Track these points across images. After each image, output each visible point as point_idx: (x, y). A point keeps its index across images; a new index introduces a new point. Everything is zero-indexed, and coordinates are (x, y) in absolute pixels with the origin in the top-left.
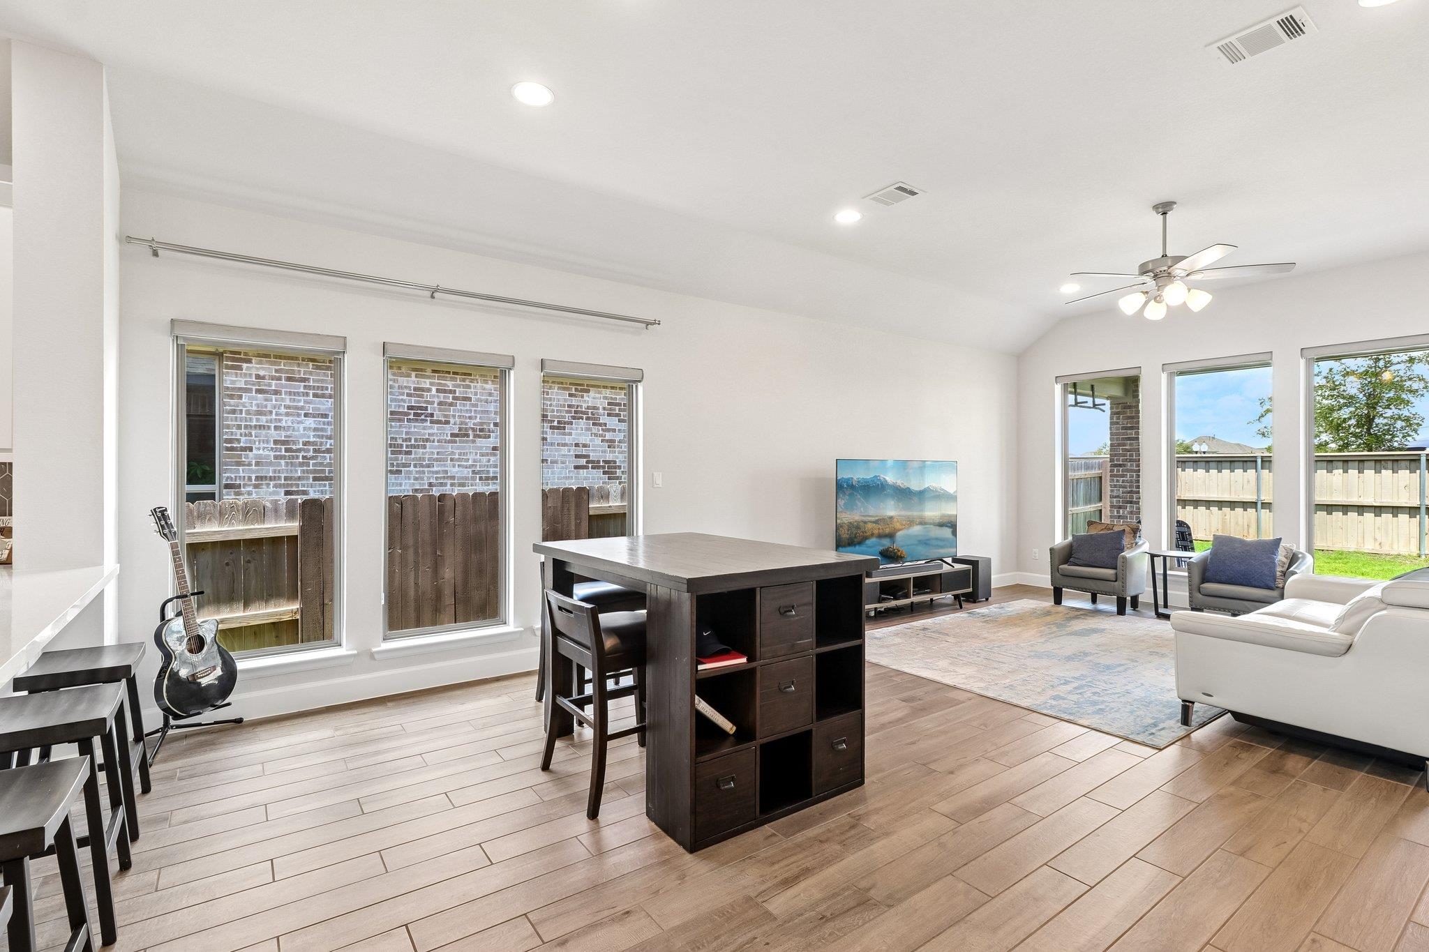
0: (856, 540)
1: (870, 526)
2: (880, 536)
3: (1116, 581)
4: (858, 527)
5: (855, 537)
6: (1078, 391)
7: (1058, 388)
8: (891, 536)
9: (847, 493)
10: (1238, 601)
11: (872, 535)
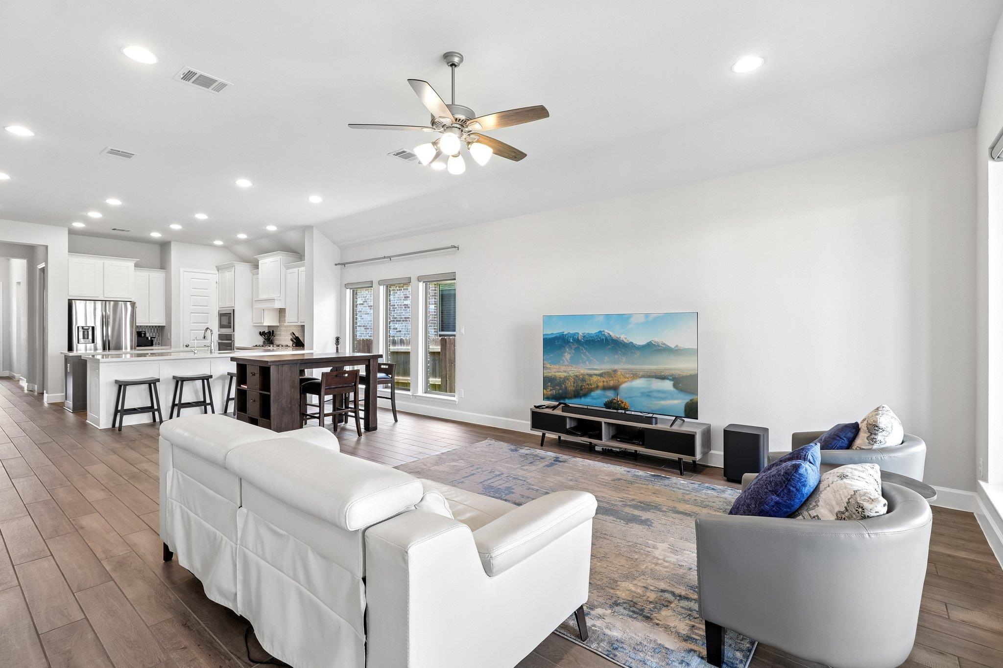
0: (581, 392)
1: (595, 378)
2: (605, 388)
4: (583, 380)
5: (581, 390)
8: (615, 388)
9: (573, 347)
11: (597, 387)
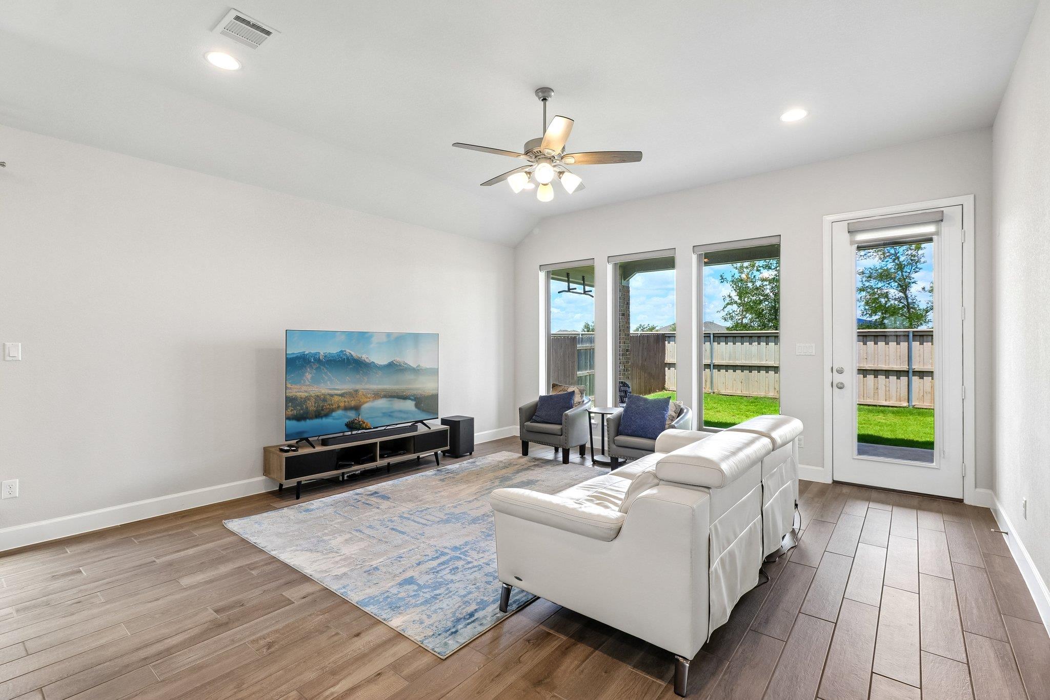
0: (322, 412)
1: (336, 398)
2: (346, 409)
3: (562, 435)
4: (325, 400)
5: (322, 410)
6: (570, 279)
7: (542, 275)
8: (357, 408)
9: (314, 367)
10: (630, 450)
11: (339, 407)
